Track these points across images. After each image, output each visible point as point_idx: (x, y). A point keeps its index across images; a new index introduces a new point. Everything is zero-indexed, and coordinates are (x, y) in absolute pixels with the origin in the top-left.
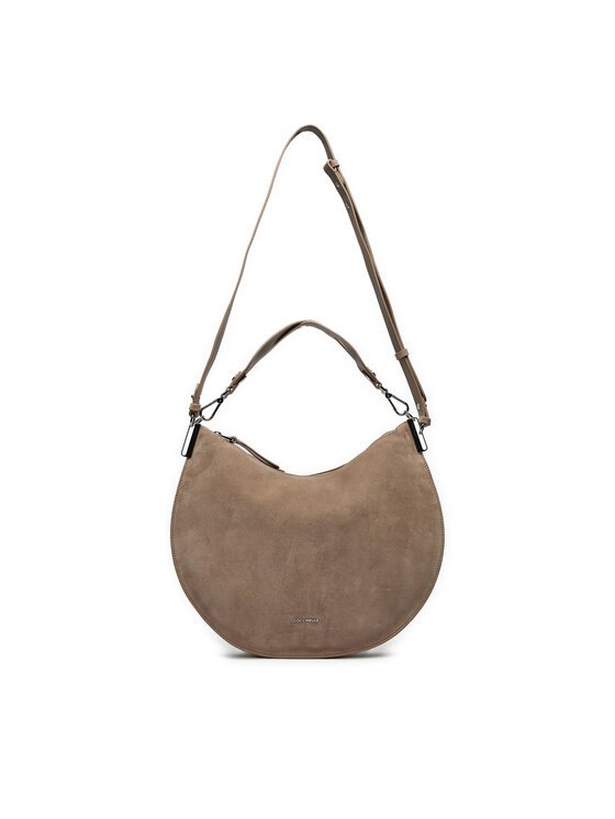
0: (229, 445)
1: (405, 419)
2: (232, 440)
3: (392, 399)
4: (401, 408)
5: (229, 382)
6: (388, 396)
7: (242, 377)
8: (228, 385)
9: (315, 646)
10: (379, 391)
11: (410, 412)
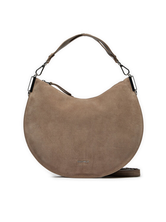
0: (49, 86)
1: (128, 76)
2: (50, 84)
3: (123, 67)
4: (126, 72)
5: (47, 58)
6: (121, 66)
7: (53, 55)
8: (47, 59)
9: (87, 173)
10: (117, 64)
11: (130, 74)
